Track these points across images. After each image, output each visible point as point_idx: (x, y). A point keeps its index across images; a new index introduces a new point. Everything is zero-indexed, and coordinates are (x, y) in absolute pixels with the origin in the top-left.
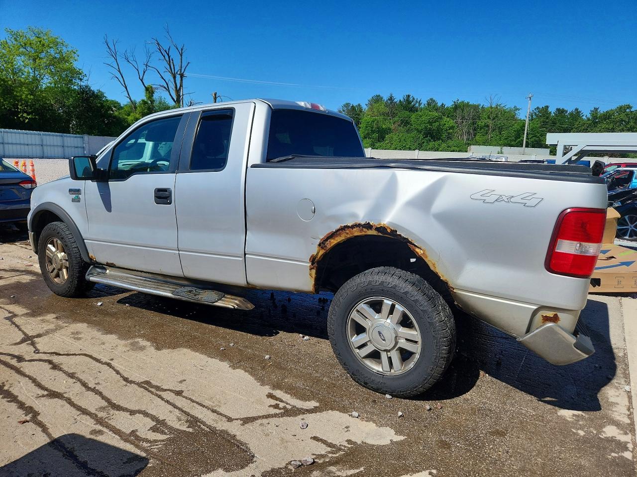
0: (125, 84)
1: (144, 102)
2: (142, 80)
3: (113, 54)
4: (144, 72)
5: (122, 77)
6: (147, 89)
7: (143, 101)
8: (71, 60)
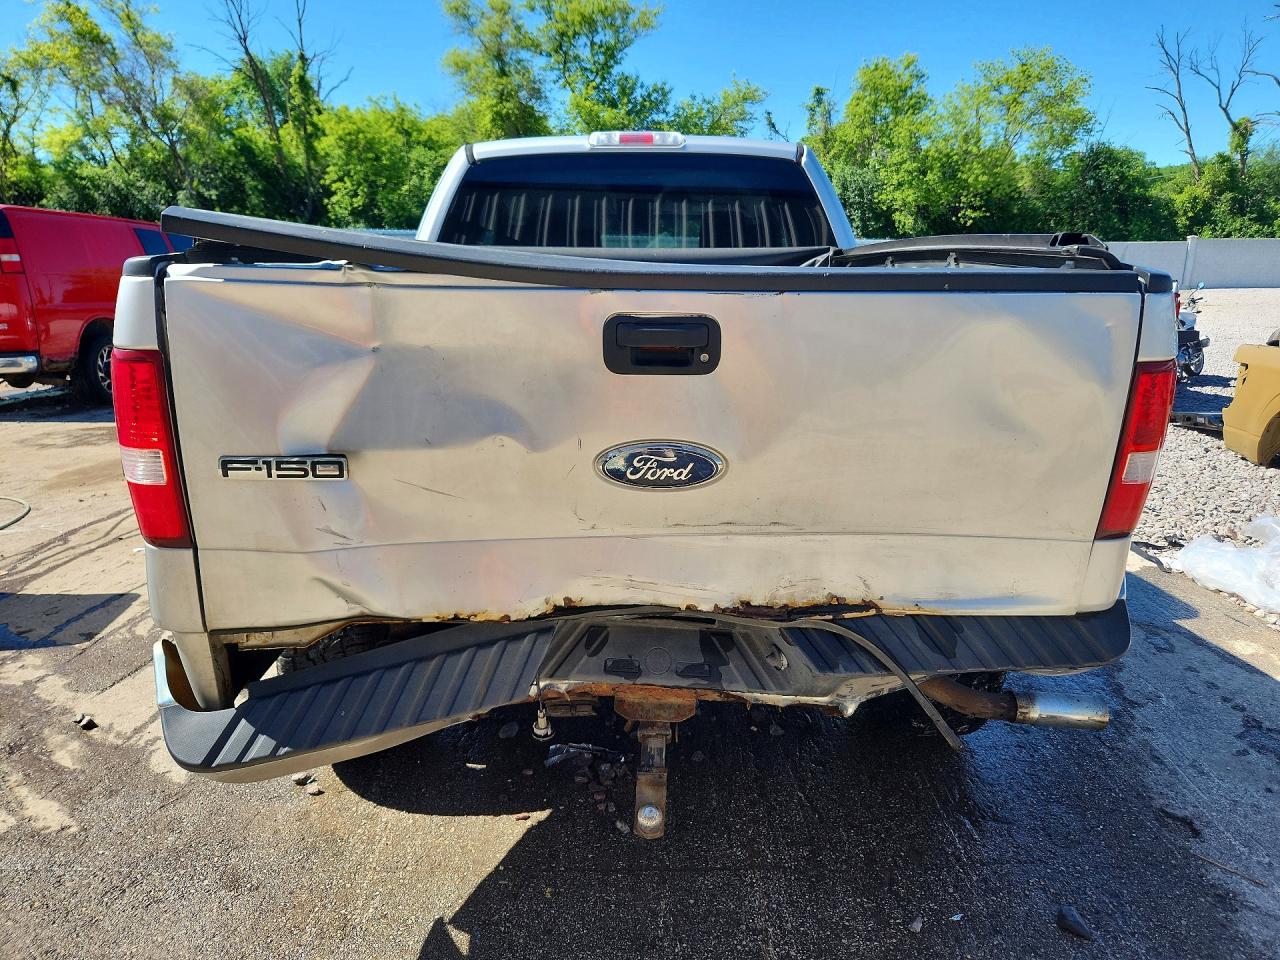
0: (1187, 124)
1: (1223, 159)
2: (1225, 110)
3: (1174, 65)
4: (1233, 91)
5: (1184, 110)
6: (1236, 127)
7: (1221, 156)
8: (1077, 97)
